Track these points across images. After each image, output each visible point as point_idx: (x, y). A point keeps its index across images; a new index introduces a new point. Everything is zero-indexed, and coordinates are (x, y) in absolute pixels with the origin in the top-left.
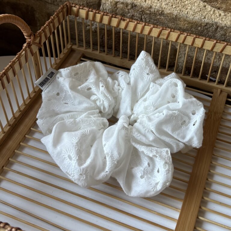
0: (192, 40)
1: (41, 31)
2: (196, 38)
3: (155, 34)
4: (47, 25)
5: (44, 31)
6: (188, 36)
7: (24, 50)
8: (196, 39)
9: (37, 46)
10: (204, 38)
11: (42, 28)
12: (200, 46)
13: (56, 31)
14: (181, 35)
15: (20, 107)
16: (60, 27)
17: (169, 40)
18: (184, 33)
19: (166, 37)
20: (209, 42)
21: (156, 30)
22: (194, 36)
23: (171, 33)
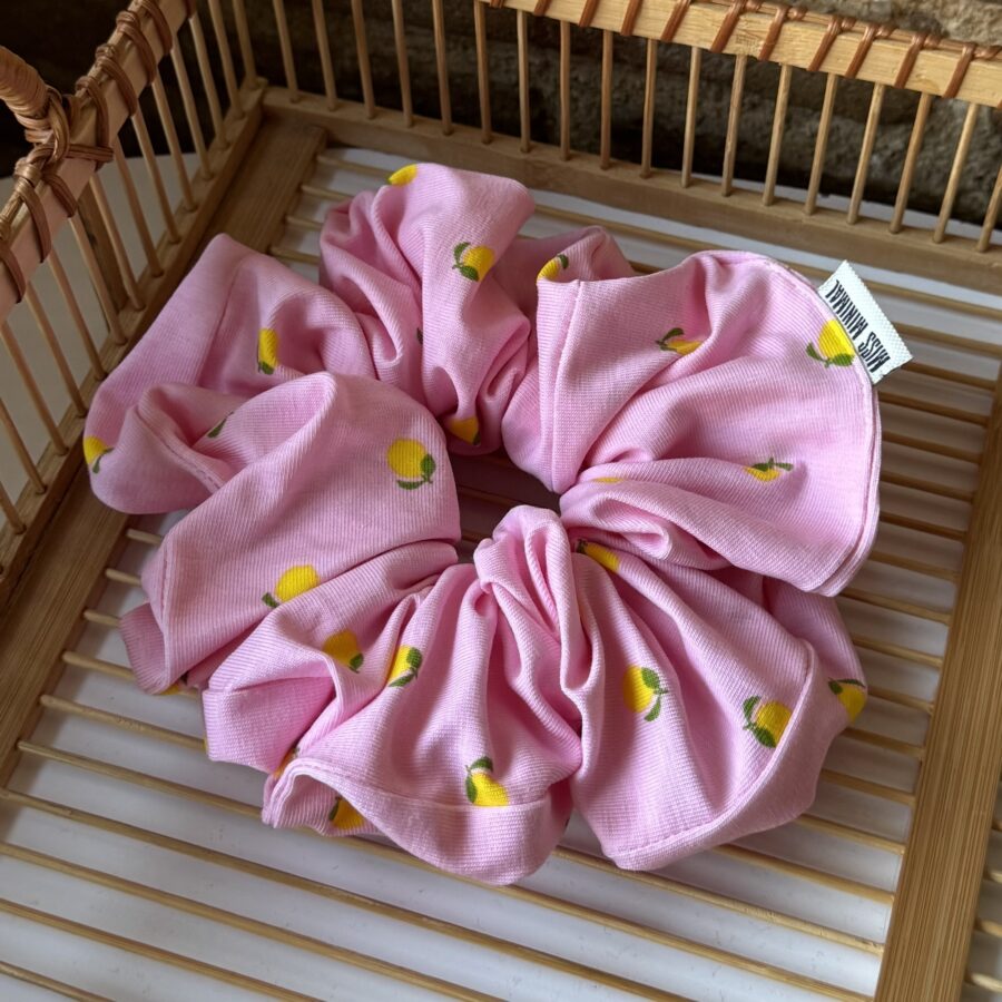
0: (901, 58)
1: (100, 75)
2: (923, 53)
3: (705, 35)
4: (126, 36)
5: (111, 72)
6: (876, 44)
7: (21, 201)
8: (919, 57)
9: (89, 160)
10: (964, 50)
11: (101, 60)
12: (943, 90)
13: (174, 53)
14: (843, 37)
15: (39, 471)
16: (193, 23)
17: (777, 63)
18: (858, 26)
19: (760, 48)
20: (991, 67)
21: (705, 14)
22: (910, 42)
23: (789, 28)
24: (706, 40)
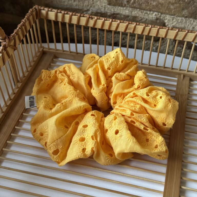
0: (156, 31)
1: (15, 34)
2: (160, 29)
4: (20, 28)
5: (17, 33)
6: (152, 28)
9: (13, 48)
10: (167, 29)
11: (15, 31)
12: (164, 36)
14: (146, 27)
16: (31, 30)
17: (135, 34)
18: (149, 25)
19: (132, 31)
20: (172, 31)
21: (122, 25)
22: (157, 28)
23: (137, 26)
24: (123, 30)
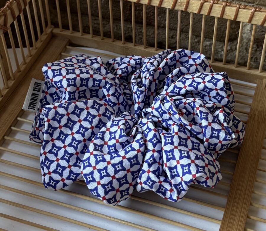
0: (221, 9)
1: (6, 8)
5: (10, 7)
6: (214, 5)
8: (226, 8)
10: (237, 6)
11: (7, 4)
12: (233, 18)
13: (27, 8)
14: (205, 3)
16: (33, 1)
17: (189, 12)
19: (184, 8)
20: (245, 10)
22: (223, 4)
23: (192, 1)
24: (170, 6)
